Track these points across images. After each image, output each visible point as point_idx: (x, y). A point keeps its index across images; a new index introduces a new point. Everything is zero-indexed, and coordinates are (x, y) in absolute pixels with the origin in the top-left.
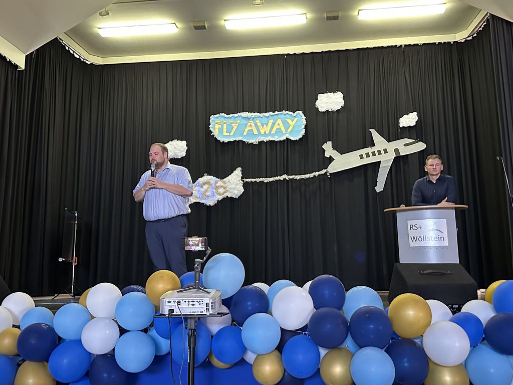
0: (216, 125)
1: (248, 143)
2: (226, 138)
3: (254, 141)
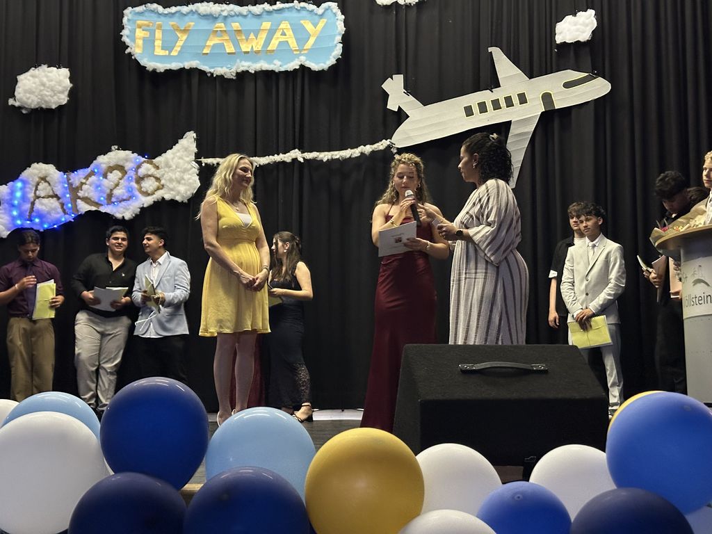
0: (138, 30)
1: (212, 74)
2: (161, 62)
3: (227, 70)
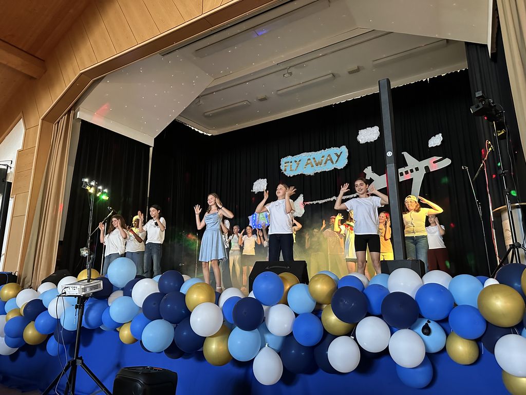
1: (307, 175)
2: (292, 173)
3: (311, 173)
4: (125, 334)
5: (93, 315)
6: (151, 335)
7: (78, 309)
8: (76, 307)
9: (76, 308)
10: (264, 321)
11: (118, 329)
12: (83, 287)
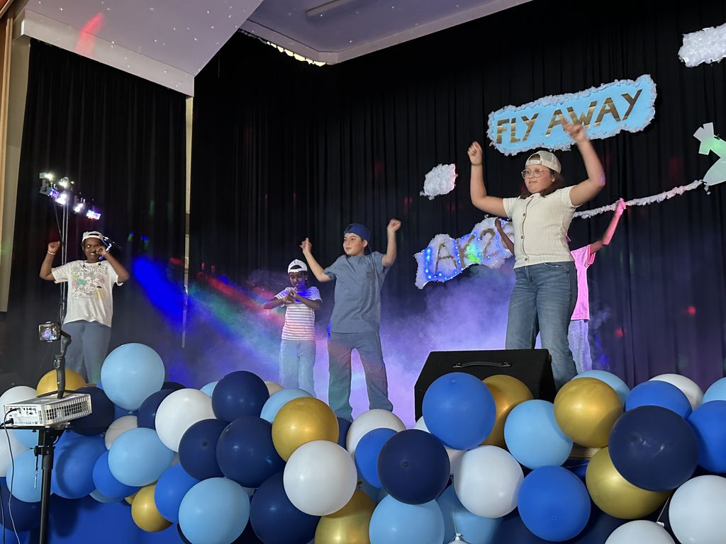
2: (515, 148)
3: (563, 145)
4: (144, 509)
5: (73, 470)
6: (199, 511)
7: (40, 456)
8: (38, 452)
9: (37, 455)
10: (450, 482)
11: (128, 499)
12: (49, 408)
